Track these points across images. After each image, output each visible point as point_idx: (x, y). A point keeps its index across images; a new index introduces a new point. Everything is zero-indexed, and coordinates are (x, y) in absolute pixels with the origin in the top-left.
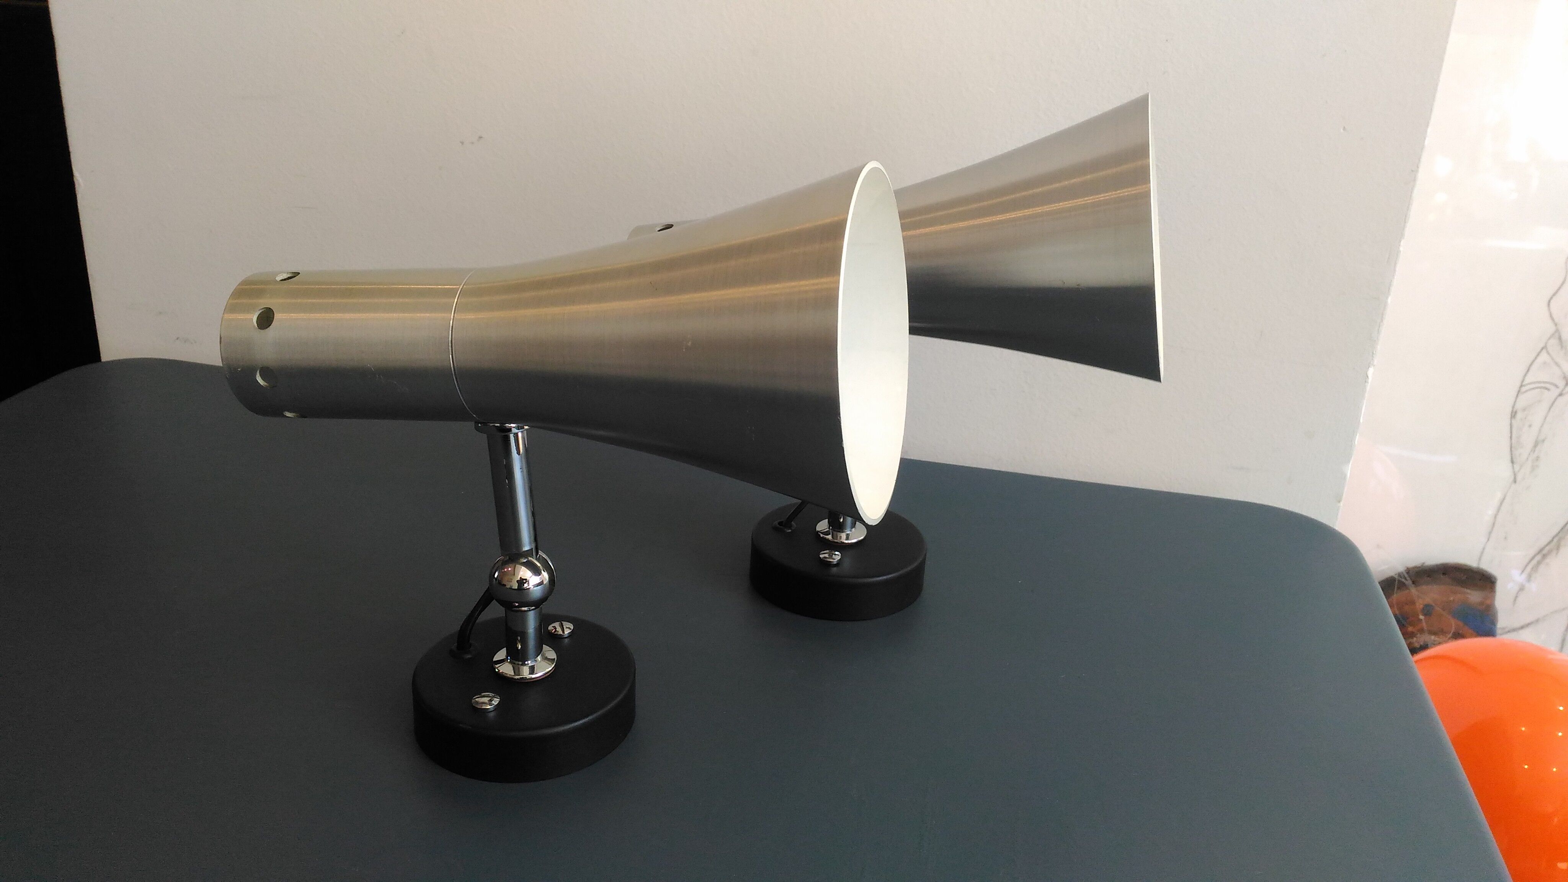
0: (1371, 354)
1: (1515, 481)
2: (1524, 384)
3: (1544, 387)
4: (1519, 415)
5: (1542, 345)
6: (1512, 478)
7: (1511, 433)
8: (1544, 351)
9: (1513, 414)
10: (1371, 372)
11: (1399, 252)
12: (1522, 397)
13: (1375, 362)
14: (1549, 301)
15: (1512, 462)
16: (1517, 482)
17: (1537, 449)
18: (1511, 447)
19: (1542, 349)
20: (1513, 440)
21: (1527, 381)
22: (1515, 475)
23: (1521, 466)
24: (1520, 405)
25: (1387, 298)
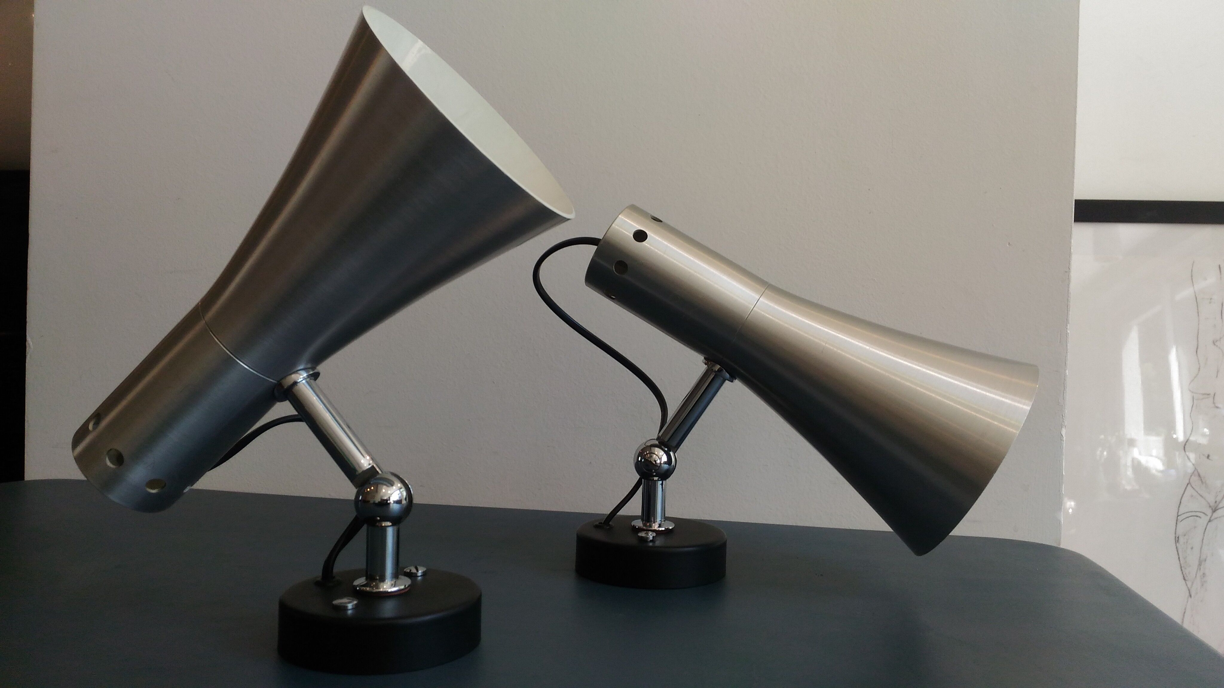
0: (1062, 416)
1: (1191, 596)
2: (1179, 514)
3: (1195, 515)
4: (1182, 540)
5: (1188, 482)
6: (1188, 594)
7: (1178, 554)
8: (1189, 485)
9: (1177, 539)
10: (1064, 432)
11: (1067, 334)
12: (1181, 525)
13: (1066, 424)
14: (1184, 447)
15: (1184, 579)
16: (1192, 597)
17: (1202, 567)
18: (1181, 567)
19: (1188, 484)
20: (1181, 562)
21: (1182, 510)
22: (1189, 590)
23: (1193, 583)
24: (1180, 531)
25: (1065, 370)
